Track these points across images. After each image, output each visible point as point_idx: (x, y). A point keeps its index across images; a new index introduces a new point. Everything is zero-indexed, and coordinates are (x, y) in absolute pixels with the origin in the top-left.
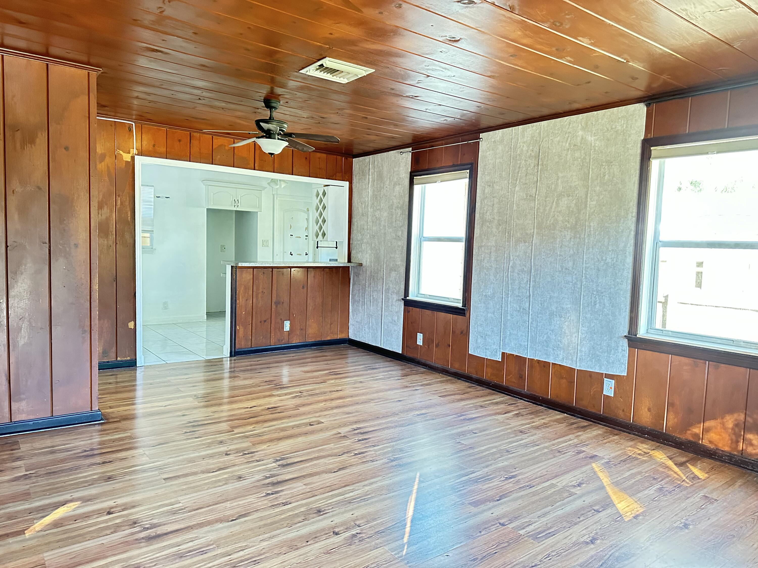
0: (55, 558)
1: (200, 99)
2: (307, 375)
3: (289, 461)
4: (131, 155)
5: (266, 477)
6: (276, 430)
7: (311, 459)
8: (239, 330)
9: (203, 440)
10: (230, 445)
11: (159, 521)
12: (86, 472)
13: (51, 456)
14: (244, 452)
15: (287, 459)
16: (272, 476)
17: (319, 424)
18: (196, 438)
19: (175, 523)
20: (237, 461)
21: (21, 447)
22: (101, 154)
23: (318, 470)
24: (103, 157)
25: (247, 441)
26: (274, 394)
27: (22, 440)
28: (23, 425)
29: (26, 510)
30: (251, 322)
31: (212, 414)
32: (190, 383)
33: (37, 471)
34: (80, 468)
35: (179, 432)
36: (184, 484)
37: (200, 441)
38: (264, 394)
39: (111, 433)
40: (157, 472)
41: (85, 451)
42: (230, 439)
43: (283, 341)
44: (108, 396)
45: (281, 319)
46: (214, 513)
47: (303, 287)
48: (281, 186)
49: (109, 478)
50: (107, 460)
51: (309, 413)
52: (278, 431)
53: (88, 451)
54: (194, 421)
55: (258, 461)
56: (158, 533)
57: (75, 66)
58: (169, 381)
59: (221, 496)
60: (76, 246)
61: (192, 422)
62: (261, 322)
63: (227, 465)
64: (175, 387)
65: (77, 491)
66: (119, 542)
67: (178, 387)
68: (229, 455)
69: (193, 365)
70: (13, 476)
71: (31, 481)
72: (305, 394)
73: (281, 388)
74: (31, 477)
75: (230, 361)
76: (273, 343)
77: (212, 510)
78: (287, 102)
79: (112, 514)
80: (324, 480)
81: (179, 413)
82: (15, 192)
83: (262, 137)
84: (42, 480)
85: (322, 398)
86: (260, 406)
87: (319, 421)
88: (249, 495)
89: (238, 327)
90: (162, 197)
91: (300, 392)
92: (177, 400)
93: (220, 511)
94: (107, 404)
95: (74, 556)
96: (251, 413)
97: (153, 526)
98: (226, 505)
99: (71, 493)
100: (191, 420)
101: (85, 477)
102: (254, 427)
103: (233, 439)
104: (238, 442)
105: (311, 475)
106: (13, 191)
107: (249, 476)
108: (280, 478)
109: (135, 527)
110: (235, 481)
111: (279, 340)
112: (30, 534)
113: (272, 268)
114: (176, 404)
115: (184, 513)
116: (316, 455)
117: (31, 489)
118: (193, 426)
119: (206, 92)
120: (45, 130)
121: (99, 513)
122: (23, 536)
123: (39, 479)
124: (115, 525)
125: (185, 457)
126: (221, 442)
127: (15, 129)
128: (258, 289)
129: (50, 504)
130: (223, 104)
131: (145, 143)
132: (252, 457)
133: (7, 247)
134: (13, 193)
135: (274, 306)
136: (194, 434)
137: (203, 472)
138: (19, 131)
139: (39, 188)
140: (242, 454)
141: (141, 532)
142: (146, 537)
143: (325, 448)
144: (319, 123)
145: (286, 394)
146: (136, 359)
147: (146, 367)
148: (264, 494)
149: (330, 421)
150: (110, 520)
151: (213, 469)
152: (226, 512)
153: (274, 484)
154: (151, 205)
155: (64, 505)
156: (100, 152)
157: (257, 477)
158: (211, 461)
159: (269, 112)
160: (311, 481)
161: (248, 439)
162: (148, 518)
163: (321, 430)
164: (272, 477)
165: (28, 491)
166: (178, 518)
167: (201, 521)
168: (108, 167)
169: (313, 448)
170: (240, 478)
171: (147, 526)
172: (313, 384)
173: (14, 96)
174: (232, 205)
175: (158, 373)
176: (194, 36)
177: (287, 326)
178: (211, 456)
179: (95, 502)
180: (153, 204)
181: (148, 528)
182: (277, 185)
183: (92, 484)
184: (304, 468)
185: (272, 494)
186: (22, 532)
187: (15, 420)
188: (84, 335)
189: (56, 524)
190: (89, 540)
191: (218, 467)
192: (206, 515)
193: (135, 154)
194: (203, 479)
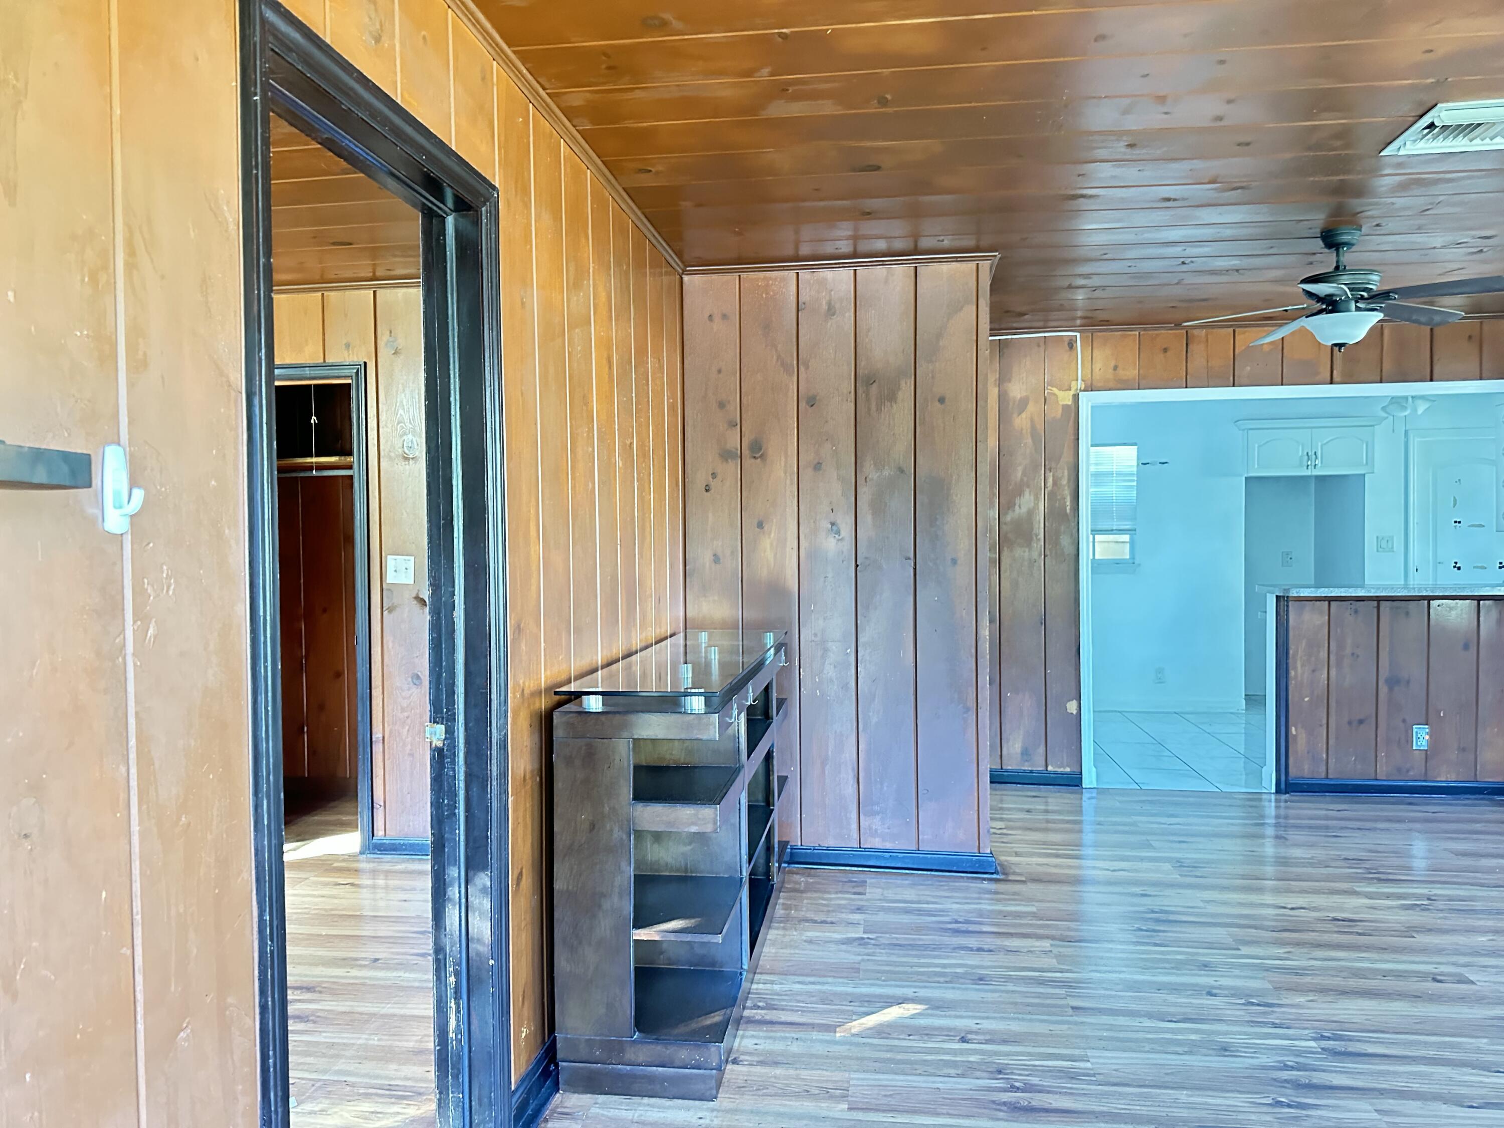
0: (863, 1086)
1: (1183, 263)
2: (1460, 863)
3: (1353, 1047)
4: (1072, 392)
5: (1285, 1065)
6: (1341, 970)
7: (1414, 1060)
8: (1295, 736)
9: (1168, 953)
10: (1222, 976)
11: (1041, 1083)
12: (948, 957)
13: (905, 916)
14: (1247, 998)
15: (1350, 1040)
16: (1299, 1067)
17: (1459, 982)
18: (1156, 945)
19: (1067, 1097)
20: (1229, 1013)
21: (868, 891)
22: (1021, 398)
23: (1425, 1088)
24: (1023, 404)
25: (1263, 978)
26: (1357, 889)
27: (873, 881)
28: (877, 857)
29: (847, 994)
30: (1325, 721)
31: (1201, 904)
32: (1175, 834)
33: (878, 937)
34: (941, 948)
35: (1126, 927)
36: (1106, 1027)
37: (1162, 953)
38: (1332, 885)
39: (1005, 899)
40: (1062, 991)
41: (957, 922)
42: (1227, 964)
43: (1411, 773)
44: (1019, 832)
45: (1404, 721)
46: (1150, 1103)
47: (1466, 647)
48: (1415, 410)
49: (981, 979)
50: (986, 947)
51: (1440, 951)
52: (1345, 974)
53: (960, 922)
54: (1162, 912)
55: (1275, 1026)
56: (1033, 1103)
57: (956, 260)
58: (1134, 824)
59: (1172, 1073)
60: (954, 562)
61: (1156, 912)
62: (1350, 723)
63: (1203, 1014)
64: (1144, 838)
65: (925, 987)
66: (963, 1094)
67: (1149, 838)
68: (1215, 995)
69: (1191, 799)
70: (844, 936)
71: (867, 951)
72: (1440, 904)
73: (1379, 880)
74: (868, 944)
75: (1277, 801)
76: (1384, 773)
77: (1146, 1097)
78: (1378, 225)
79: (968, 1043)
80: (1436, 1116)
81: (1137, 890)
82: (868, 480)
83: (1320, 312)
84: (880, 953)
85: (1490, 923)
86: (1315, 909)
87: (1461, 975)
88: (1232, 1091)
89: (1293, 730)
90: (1153, 464)
91: (1429, 899)
92: (1140, 863)
93: (1162, 1104)
94: (1012, 848)
95: (892, 1093)
96: (1287, 921)
97: (1028, 1088)
98: (1178, 1096)
99: (915, 987)
100: (1156, 909)
101: (944, 966)
102: (1289, 952)
103: (1233, 966)
104: (1242, 974)
105: (1402, 1095)
106: (866, 478)
107: (1246, 1052)
108: (1318, 1078)
109: (997, 1079)
110: (1211, 1052)
111: (1399, 770)
112: (842, 1034)
113: (1379, 599)
114: (1136, 871)
115: (1090, 1083)
116: (1431, 1053)
117: (863, 963)
118: (1158, 921)
119: (1191, 246)
120: (911, 377)
121: (948, 1033)
122: (832, 1034)
123: (878, 951)
124: (966, 1064)
125: (1122, 976)
126: (1206, 966)
127: (870, 381)
128: (1341, 646)
129: (880, 996)
130: (1235, 262)
131: (1098, 366)
132: (1264, 1013)
133: (857, 566)
134: (866, 481)
135: (1383, 689)
136: (1152, 936)
137: (1150, 1016)
138: (875, 384)
139: (901, 471)
140: (1243, 1001)
141: (1005, 1090)
142: (1010, 1103)
143: (1460, 1043)
144: (1481, 251)
145: (1388, 896)
146: (1081, 774)
147: (1101, 791)
148: (1270, 1101)
149: (1495, 983)
150: (961, 1052)
151: (1174, 1015)
152: (1175, 1110)
153: (1298, 1086)
154: (1133, 481)
155: (900, 1004)
156: (1019, 396)
157: (1264, 1059)
158: (1172, 998)
159: (1335, 254)
160: (1396, 1108)
161: (1265, 974)
162: (1024, 1070)
163: (1462, 999)
164: (1299, 1070)
165: (857, 966)
166: (1076, 1089)
167: (1116, 1108)
168: (1032, 421)
169: (1428, 1035)
170: (1224, 1050)
171: (1017, 1084)
172: (1472, 885)
173: (869, 330)
174: (1301, 465)
175: (1118, 804)
176: (1129, 150)
177: (1421, 737)
178: (1175, 989)
179: (948, 1013)
180: (1135, 479)
181: (1018, 1088)
182: (1405, 408)
183: (951, 982)
184: (1388, 1072)
185: (1289, 1106)
186: (832, 1028)
187: (865, 847)
188: (965, 715)
189: (881, 1031)
190: (920, 1074)
191: (1184, 1014)
192: (1132, 1103)
193: (1081, 391)
194: (1146, 1029)
